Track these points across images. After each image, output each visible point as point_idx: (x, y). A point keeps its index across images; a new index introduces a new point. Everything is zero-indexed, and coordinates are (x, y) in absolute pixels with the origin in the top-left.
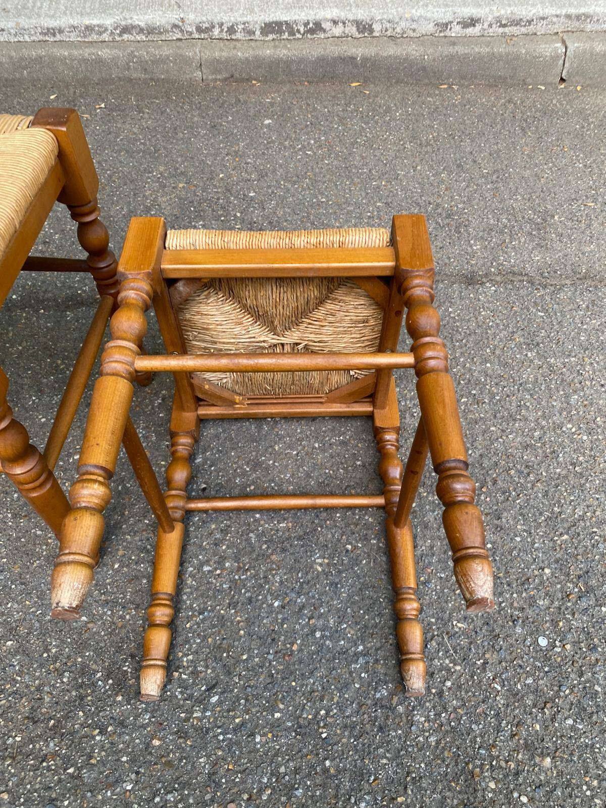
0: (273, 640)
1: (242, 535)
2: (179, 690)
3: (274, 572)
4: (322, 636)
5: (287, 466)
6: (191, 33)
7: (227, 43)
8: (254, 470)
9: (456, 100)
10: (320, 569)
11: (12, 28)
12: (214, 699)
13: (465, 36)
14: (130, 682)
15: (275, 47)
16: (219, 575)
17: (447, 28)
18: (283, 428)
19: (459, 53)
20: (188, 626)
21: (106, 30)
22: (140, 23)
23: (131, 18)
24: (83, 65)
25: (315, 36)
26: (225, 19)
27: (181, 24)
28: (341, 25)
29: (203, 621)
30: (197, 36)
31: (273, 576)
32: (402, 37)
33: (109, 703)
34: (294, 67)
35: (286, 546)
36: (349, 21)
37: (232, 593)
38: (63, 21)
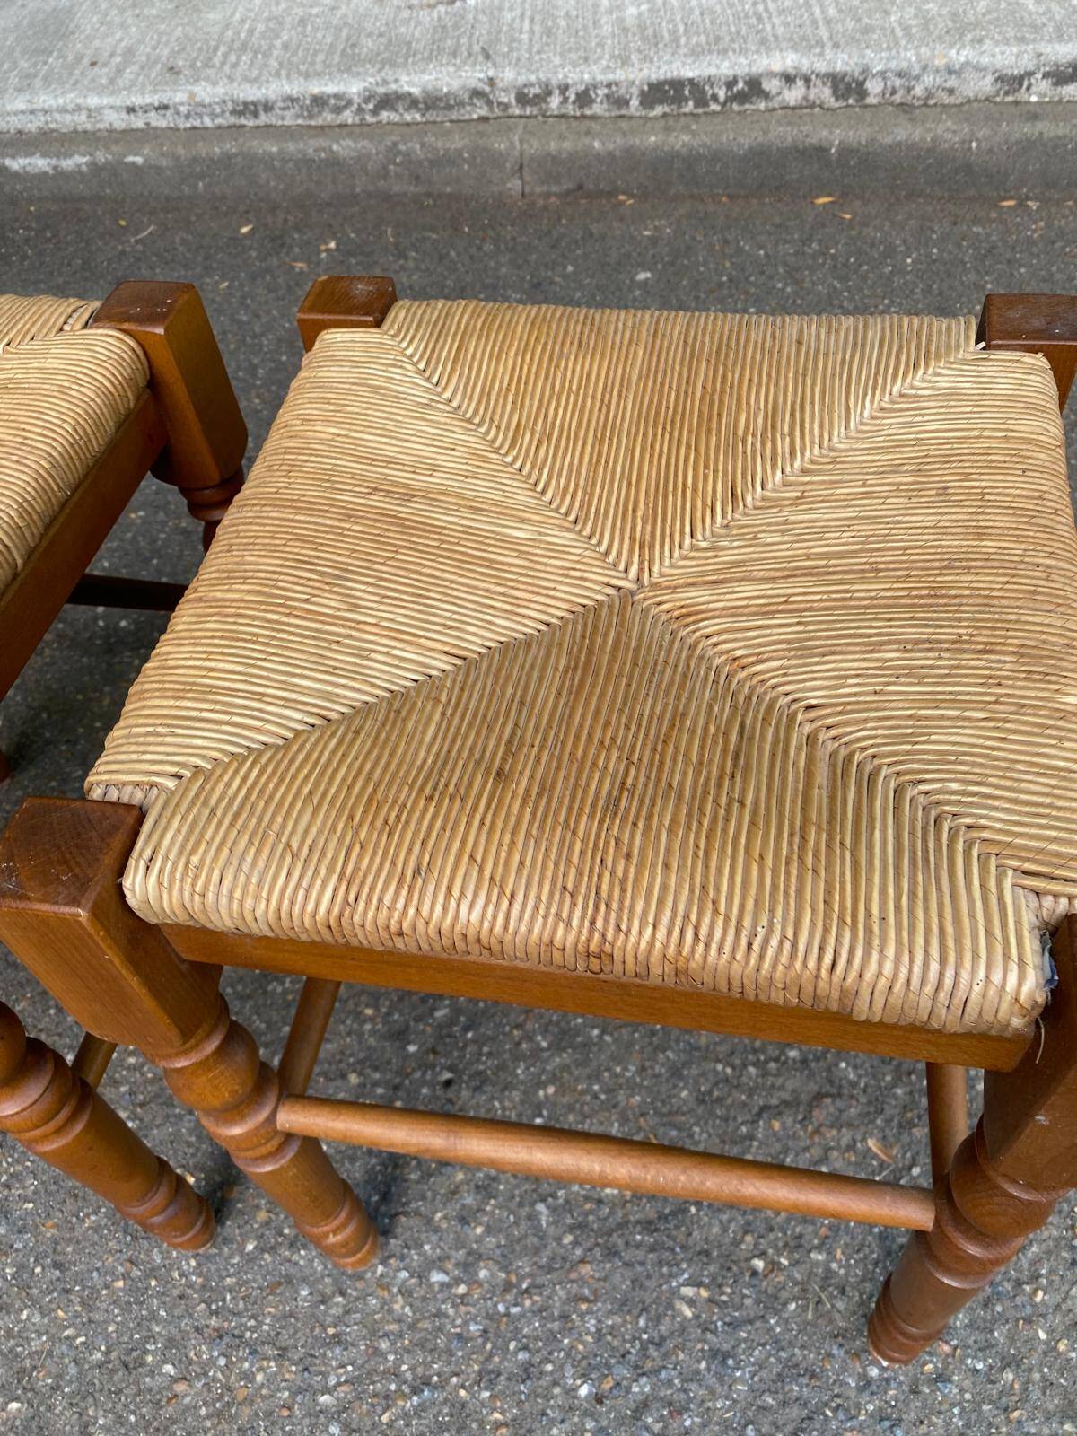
1: (521, 1205)
3: (584, 1306)
5: (630, 1044)
6: (506, 106)
7: (574, 124)
8: (557, 1047)
9: (1034, 231)
10: (688, 1312)
11: (182, 104)
13: (1060, 101)
15: (667, 129)
16: (463, 1297)
17: (1021, 85)
19: (1045, 136)
20: (385, 1418)
21: (349, 103)
22: (412, 90)
23: (396, 81)
24: (304, 171)
25: (747, 106)
26: (572, 77)
27: (487, 89)
28: (800, 83)
29: (421, 1408)
30: (517, 112)
31: (582, 1315)
32: (926, 105)
34: (702, 169)
35: (615, 1245)
36: (817, 76)
37: (489, 1346)
38: (272, 90)
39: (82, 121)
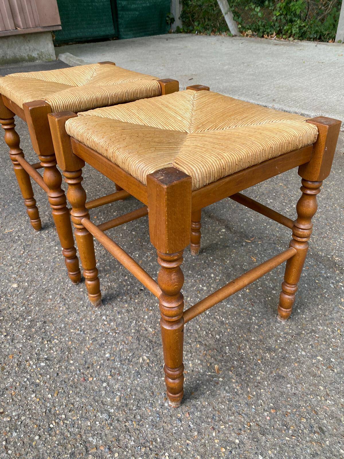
0: (88, 367)
3: (123, 343)
4: (105, 387)
10: (141, 361)
12: (43, 364)
16: (105, 324)
20: (72, 331)
29: (79, 334)
33: (20, 329)
35: (141, 339)
37: (100, 335)
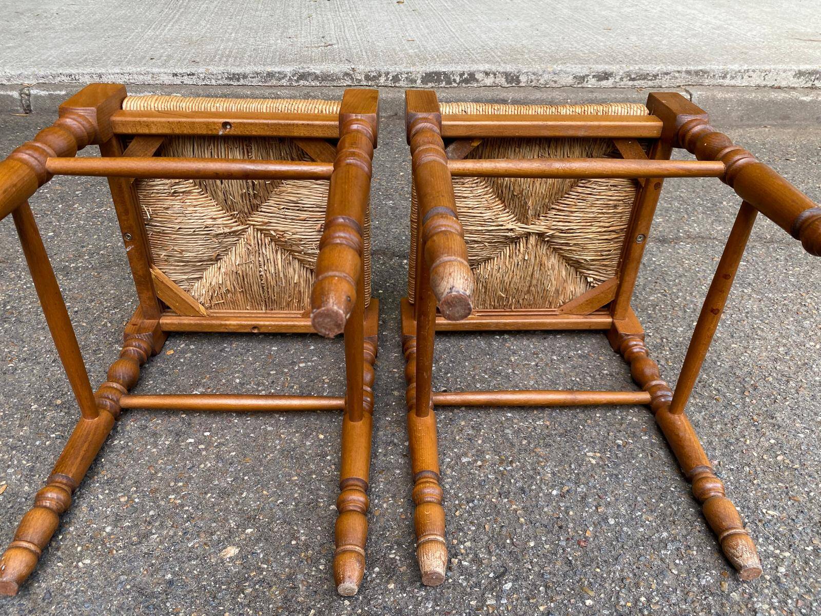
0: (561, 527)
1: (497, 432)
2: (461, 577)
3: (543, 464)
4: (617, 524)
5: (528, 374)
6: (360, 81)
7: (392, 89)
10: (593, 462)
11: (202, 73)
13: (600, 88)
14: (401, 569)
17: (584, 80)
18: (513, 344)
21: (285, 76)
22: (316, 72)
23: (309, 67)
25: (469, 85)
26: (391, 69)
27: (352, 72)
28: (492, 76)
30: (365, 84)
31: (543, 468)
32: (545, 87)
33: (380, 592)
36: (499, 73)
38: (248, 69)
39: (148, 79)
